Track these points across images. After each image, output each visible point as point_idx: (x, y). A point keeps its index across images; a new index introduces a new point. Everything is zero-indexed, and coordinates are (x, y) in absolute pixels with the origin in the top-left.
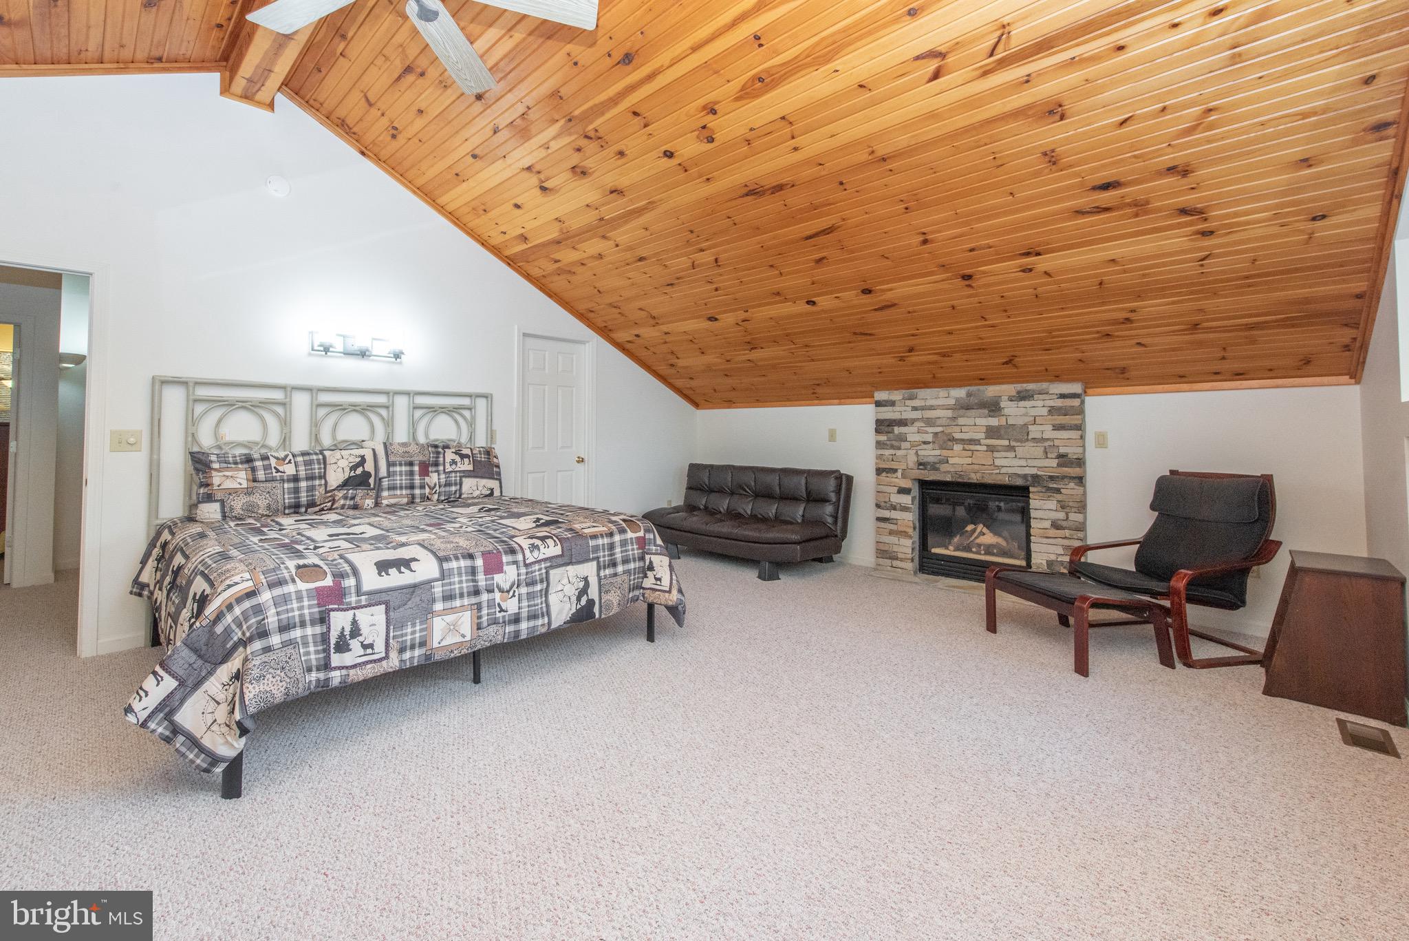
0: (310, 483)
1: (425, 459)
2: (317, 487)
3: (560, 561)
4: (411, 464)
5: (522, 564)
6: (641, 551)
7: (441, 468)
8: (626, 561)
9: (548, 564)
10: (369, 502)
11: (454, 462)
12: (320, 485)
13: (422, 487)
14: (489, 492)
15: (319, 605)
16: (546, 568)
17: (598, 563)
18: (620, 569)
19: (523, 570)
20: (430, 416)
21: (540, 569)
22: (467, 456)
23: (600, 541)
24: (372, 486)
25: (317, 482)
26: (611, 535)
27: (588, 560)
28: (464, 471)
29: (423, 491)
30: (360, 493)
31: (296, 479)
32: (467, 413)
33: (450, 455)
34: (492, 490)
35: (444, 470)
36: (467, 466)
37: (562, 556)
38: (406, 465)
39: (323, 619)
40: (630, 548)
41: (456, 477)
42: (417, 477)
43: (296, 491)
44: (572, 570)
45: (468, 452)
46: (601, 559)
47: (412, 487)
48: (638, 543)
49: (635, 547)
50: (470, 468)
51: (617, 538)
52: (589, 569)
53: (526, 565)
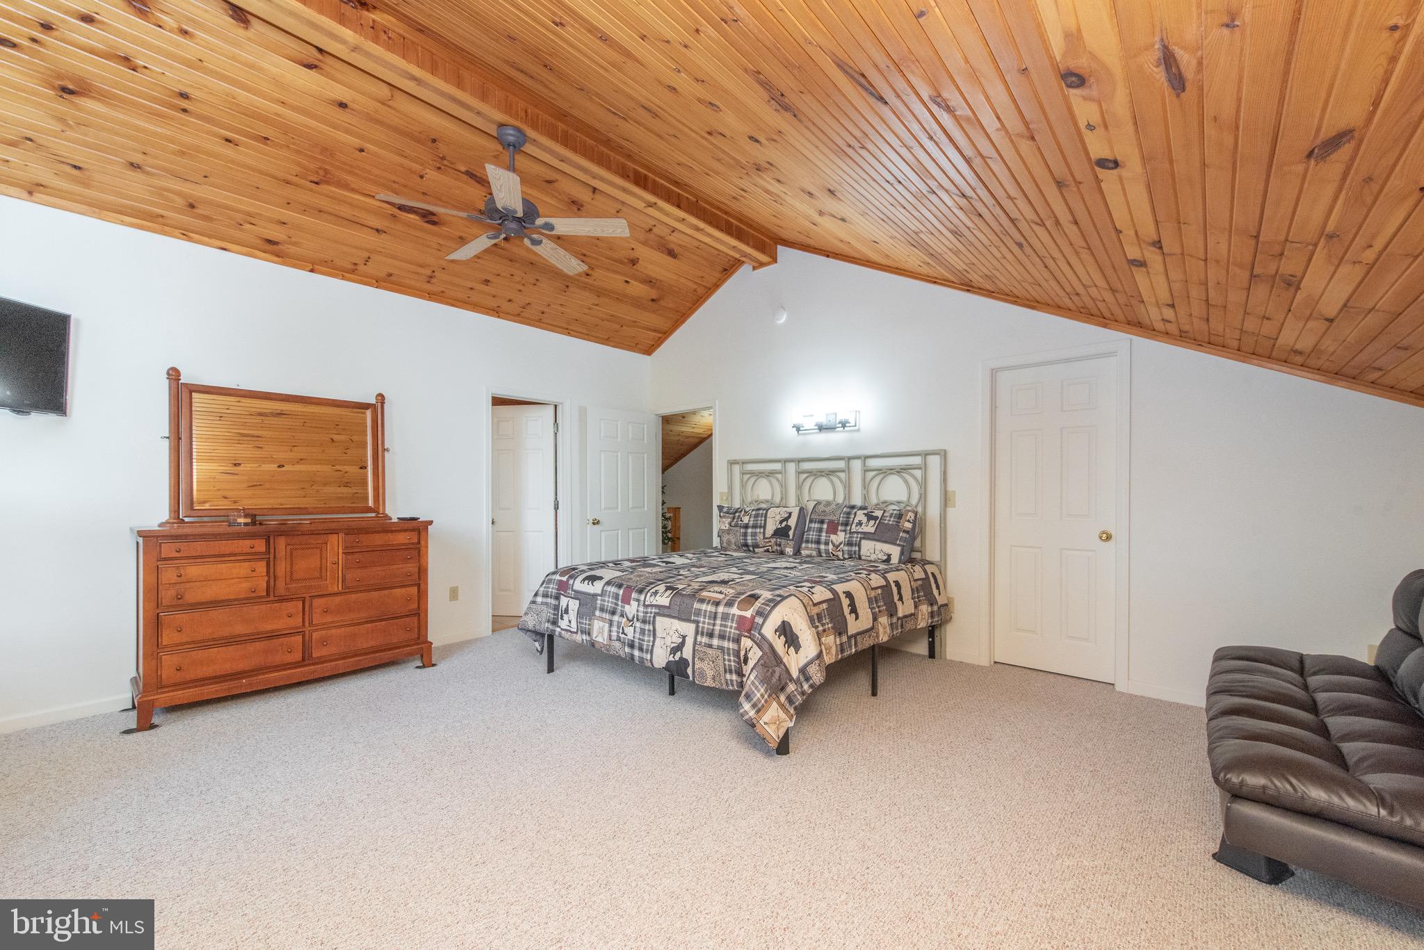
0: (754, 530)
1: (834, 518)
2: (758, 534)
3: (666, 612)
4: (822, 522)
5: (642, 603)
6: (737, 632)
7: (849, 528)
8: (722, 637)
9: (657, 611)
10: (789, 551)
11: (860, 523)
12: (760, 532)
13: (827, 544)
14: (885, 558)
15: (558, 590)
16: (655, 613)
17: (697, 627)
18: (715, 642)
19: (641, 609)
20: (882, 476)
21: (651, 613)
22: (876, 518)
23: (704, 607)
24: (791, 538)
25: (758, 530)
26: (717, 604)
27: (688, 620)
28: (864, 533)
29: (827, 547)
30: (783, 542)
31: (746, 527)
32: (918, 473)
33: (861, 516)
34: (889, 556)
35: (850, 530)
36: (870, 528)
37: (668, 607)
38: (818, 522)
39: (557, 598)
40: (729, 624)
41: (857, 538)
42: (824, 534)
43: (745, 535)
44: (677, 624)
45: (878, 513)
46: (701, 625)
47: (818, 542)
48: (738, 623)
49: (734, 625)
50: (872, 530)
51: (721, 609)
52: (689, 629)
53: (644, 605)
